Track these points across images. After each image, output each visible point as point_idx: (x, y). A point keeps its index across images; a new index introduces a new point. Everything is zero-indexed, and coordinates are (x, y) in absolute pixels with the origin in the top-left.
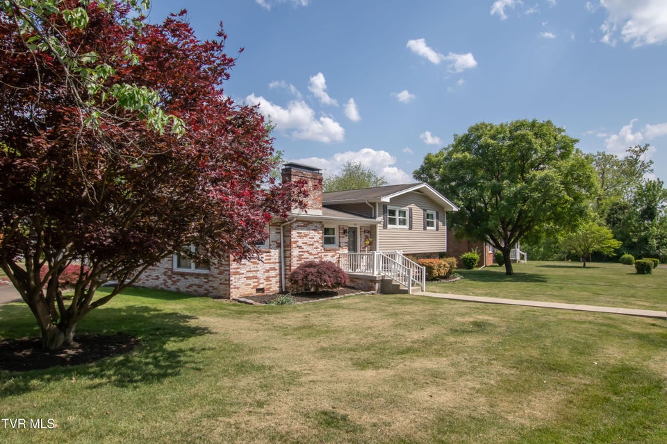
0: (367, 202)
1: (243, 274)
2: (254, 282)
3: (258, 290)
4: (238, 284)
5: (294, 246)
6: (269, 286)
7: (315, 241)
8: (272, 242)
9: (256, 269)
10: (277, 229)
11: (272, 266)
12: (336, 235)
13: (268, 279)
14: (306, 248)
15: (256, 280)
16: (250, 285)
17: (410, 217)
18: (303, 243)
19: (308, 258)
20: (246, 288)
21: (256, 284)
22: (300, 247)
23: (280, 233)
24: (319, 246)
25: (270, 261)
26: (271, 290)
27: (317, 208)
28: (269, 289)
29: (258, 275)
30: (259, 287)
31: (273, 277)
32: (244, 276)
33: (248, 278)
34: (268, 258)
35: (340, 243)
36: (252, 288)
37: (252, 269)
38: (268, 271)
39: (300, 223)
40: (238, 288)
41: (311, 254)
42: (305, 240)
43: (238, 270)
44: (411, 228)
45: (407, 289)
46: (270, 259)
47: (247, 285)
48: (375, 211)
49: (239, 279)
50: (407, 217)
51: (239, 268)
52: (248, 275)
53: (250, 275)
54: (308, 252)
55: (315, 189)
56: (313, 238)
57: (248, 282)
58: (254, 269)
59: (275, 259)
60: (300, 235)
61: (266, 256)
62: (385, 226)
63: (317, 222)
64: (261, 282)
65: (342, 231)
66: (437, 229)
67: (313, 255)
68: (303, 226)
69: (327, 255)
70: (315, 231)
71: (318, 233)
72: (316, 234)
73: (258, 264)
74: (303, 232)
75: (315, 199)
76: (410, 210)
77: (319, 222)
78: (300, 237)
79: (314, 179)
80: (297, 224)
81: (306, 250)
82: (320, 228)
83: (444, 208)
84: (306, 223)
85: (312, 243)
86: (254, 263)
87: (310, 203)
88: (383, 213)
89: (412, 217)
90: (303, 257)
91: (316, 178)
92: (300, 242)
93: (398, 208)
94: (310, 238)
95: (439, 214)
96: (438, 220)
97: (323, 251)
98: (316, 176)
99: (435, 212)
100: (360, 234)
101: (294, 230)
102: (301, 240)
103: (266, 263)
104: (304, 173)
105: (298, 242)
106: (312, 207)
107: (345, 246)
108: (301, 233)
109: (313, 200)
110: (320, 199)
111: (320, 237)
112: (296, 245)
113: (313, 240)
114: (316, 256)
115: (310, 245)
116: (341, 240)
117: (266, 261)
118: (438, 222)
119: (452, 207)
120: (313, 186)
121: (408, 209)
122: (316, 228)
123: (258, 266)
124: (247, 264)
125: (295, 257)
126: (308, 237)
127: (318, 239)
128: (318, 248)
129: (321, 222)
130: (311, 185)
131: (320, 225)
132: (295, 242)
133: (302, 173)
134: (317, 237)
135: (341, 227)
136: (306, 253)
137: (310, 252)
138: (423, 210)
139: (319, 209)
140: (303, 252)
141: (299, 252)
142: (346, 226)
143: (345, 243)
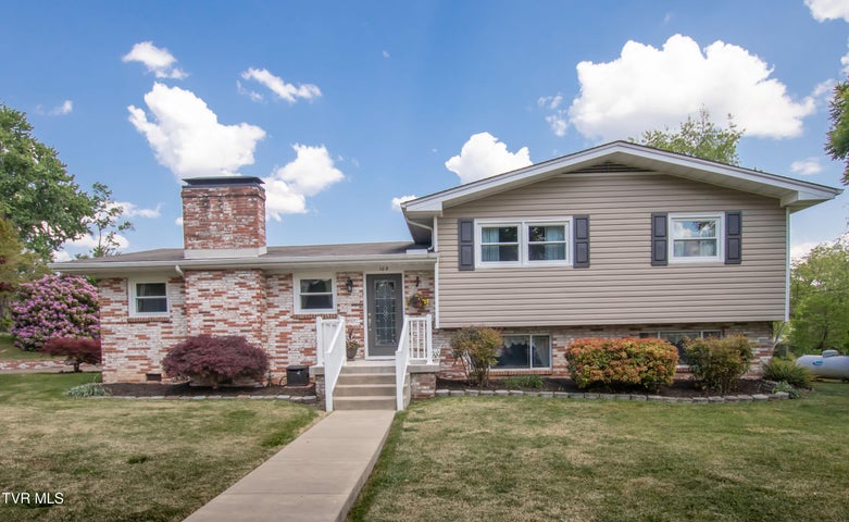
0: (408, 221)
1: (122, 352)
2: (141, 364)
3: (150, 377)
4: (114, 365)
5: (192, 311)
8: (175, 306)
9: (145, 346)
11: (177, 342)
12: (334, 291)
14: (218, 314)
15: (146, 362)
16: (135, 367)
17: (576, 238)
18: (213, 307)
19: (227, 332)
20: (128, 371)
21: (147, 367)
22: (206, 313)
24: (253, 312)
25: (171, 335)
27: (245, 246)
28: (169, 376)
29: (149, 354)
30: (150, 372)
32: (125, 354)
33: (131, 358)
34: (167, 330)
35: (339, 305)
36: (138, 373)
37: (137, 346)
38: (168, 350)
39: (204, 275)
40: (115, 371)
41: (232, 324)
42: (217, 301)
43: (114, 346)
44: (582, 261)
47: (130, 367)
48: (434, 237)
49: (115, 359)
50: (569, 240)
51: (115, 344)
52: (130, 354)
53: (136, 353)
54: (225, 321)
55: (239, 213)
56: (237, 298)
57: (132, 363)
58: (141, 346)
59: (181, 332)
60: (204, 293)
61: (163, 327)
62: (466, 264)
63: (246, 270)
64: (155, 364)
65: (343, 283)
66: (734, 257)
67: (238, 326)
68: (211, 279)
69: (302, 328)
70: (241, 285)
71: (250, 288)
72: (245, 291)
73: (148, 338)
74: (211, 288)
75: (240, 230)
76: (582, 222)
77: (253, 269)
78: (206, 296)
79: (236, 196)
80: (198, 276)
81: (221, 318)
82: (254, 280)
83: (779, 200)
84: (220, 273)
85: (233, 306)
86: (141, 337)
87: (227, 238)
88: (456, 237)
89: (587, 237)
90: (213, 329)
91: (239, 193)
92: (206, 305)
93: (523, 220)
94: (229, 298)
95: (744, 219)
96: (739, 233)
97: (291, 320)
98: (240, 190)
99: (723, 215)
100: (406, 287)
101: (192, 285)
102: (207, 301)
103: (163, 338)
104: (211, 189)
105: (200, 304)
106: (232, 244)
107: (353, 310)
108: (208, 290)
109: (234, 232)
110: (251, 228)
111: (255, 295)
112: (195, 310)
113: (237, 301)
114: (246, 328)
115: (229, 309)
116: (344, 299)
117: (164, 335)
118: (739, 240)
119: (795, 192)
120: (233, 209)
121: (571, 219)
122: (242, 281)
123: (149, 342)
124: (130, 338)
125: (195, 329)
126: (225, 296)
127: (249, 299)
128: (250, 314)
129: (257, 270)
130: (228, 208)
131: (254, 275)
132: (195, 306)
133: (207, 191)
134: (247, 295)
135: (341, 275)
136: (221, 323)
137: (231, 320)
138: (649, 215)
139: (252, 246)
140: (212, 320)
141: (205, 321)
142: (355, 273)
143: (353, 305)
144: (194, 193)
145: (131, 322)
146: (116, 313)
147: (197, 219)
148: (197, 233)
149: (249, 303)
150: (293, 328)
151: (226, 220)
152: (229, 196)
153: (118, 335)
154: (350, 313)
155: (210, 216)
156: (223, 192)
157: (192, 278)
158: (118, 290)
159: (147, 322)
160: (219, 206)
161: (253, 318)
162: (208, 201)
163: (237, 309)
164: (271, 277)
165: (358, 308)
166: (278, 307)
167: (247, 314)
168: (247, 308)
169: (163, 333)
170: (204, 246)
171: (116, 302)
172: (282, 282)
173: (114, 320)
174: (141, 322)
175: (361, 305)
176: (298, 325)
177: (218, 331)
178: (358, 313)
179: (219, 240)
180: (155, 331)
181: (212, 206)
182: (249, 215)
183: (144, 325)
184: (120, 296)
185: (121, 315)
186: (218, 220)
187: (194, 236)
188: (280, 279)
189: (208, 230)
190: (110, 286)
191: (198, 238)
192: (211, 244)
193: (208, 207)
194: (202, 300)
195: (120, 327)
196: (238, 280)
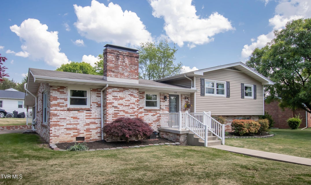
0: (185, 76)
1: (63, 126)
2: (74, 132)
3: (78, 139)
4: (57, 133)
5: (109, 106)
6: (89, 136)
7: (131, 103)
8: (93, 103)
9: (76, 123)
10: (97, 94)
11: (93, 120)
12: (158, 100)
13: (88, 130)
14: (121, 108)
15: (77, 131)
16: (70, 134)
17: (227, 88)
18: (118, 104)
19: (124, 116)
20: (66, 136)
21: (77, 134)
22: (116, 107)
23: (100, 96)
25: (90, 117)
26: (91, 138)
27: (133, 79)
28: (89, 138)
29: (78, 127)
30: (78, 136)
31: (93, 129)
32: (64, 127)
33: (68, 129)
34: (89, 115)
35: (160, 106)
36: (72, 137)
37: (72, 123)
38: (88, 124)
39: (116, 89)
40: (58, 136)
41: (127, 113)
42: (121, 102)
43: (58, 123)
44: (228, 96)
45: (204, 142)
46: (91, 116)
47: (66, 134)
48: (193, 83)
49: (58, 130)
50: (225, 88)
51: (59, 122)
52: (68, 127)
53: (71, 127)
54: (124, 111)
55: (131, 64)
56: (129, 101)
57: (68, 132)
58: (74, 123)
59: (96, 116)
60: (115, 98)
61: (86, 113)
62: (202, 94)
63: (133, 89)
64: (81, 132)
65: (162, 97)
66: (255, 98)
67: (129, 113)
68: (118, 91)
69: (148, 114)
70: (131, 95)
71: (135, 97)
72: (132, 98)
73: (79, 119)
74: (118, 95)
75: (131, 71)
76: (228, 83)
77: (136, 89)
78: (116, 99)
79: (131, 56)
80: (113, 90)
81: (122, 109)
82: (136, 94)
83: (261, 83)
84: (122, 89)
85: (128, 105)
86: (74, 118)
87: (126, 74)
88: (200, 84)
89: (229, 88)
90: (118, 114)
91: (132, 56)
92: (116, 103)
93: (216, 81)
94: (126, 101)
95: (257, 87)
96: (256, 91)
97: (144, 111)
98: (133, 54)
99: (253, 85)
100: (181, 100)
101: (110, 94)
102: (117, 101)
103: (86, 119)
104: (120, 51)
105: (113, 103)
106: (128, 77)
107: (166, 108)
108: (117, 96)
109: (129, 72)
110: (136, 71)
111: (136, 100)
112: (111, 105)
113: (129, 102)
114: (132, 114)
115: (126, 106)
116: (162, 104)
117: (87, 117)
118: (256, 93)
119: (268, 82)
120: (129, 62)
121: (226, 82)
122: (132, 93)
123: (79, 121)
124: (68, 118)
125: (110, 114)
126: (124, 100)
127: (134, 102)
128: (134, 108)
129: (137, 89)
130: (127, 61)
131: (136, 91)
132: (111, 103)
133: (118, 52)
134: (133, 100)
135: (162, 94)
136: (122, 112)
137: (126, 111)
138: (240, 84)
139: (136, 79)
140: (118, 111)
141: (115, 111)
142: (166, 93)
143: (166, 106)
144: (112, 52)
145: (69, 110)
146: (61, 105)
147: (113, 63)
148: (113, 70)
149: (134, 104)
150: (145, 114)
151: (126, 66)
152: (127, 56)
153: (61, 117)
154: (165, 109)
155: (119, 63)
156: (126, 54)
157: (110, 90)
158: (63, 93)
159: (78, 110)
160: (123, 59)
161: (135, 110)
162: (118, 56)
163: (129, 106)
168: (133, 106)
169: (86, 116)
170: (116, 76)
171: (61, 99)
172: (141, 95)
173: (59, 108)
174: (74, 110)
176: (146, 113)
177: (120, 116)
179: (123, 74)
180: (82, 115)
181: (120, 59)
182: (136, 65)
183: (76, 112)
184: (63, 96)
185: (63, 106)
186: (123, 65)
187: (112, 71)
189: (118, 69)
190: (58, 90)
191: (113, 72)
192: (119, 76)
193: (118, 59)
194: (114, 101)
195: (62, 113)
196: (130, 93)
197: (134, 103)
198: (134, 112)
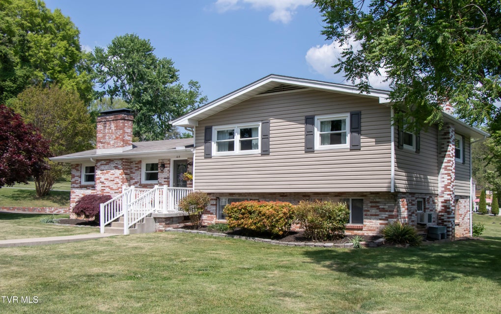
7: (116, 177)
12: (159, 170)
14: (107, 183)
17: (263, 135)
18: (105, 179)
22: (102, 183)
27: (118, 147)
39: (103, 162)
41: (112, 189)
42: (107, 176)
43: (74, 200)
44: (265, 152)
50: (260, 136)
54: (109, 187)
55: (117, 129)
62: (208, 154)
63: (118, 160)
66: (356, 146)
67: (114, 190)
68: (105, 165)
70: (116, 168)
71: (119, 169)
72: (117, 171)
75: (117, 138)
76: (266, 125)
77: (120, 159)
78: (103, 174)
79: (116, 120)
80: (101, 163)
81: (108, 185)
84: (108, 162)
85: (112, 179)
87: (112, 142)
88: (203, 138)
89: (269, 135)
90: (105, 191)
92: (103, 178)
93: (237, 126)
94: (111, 175)
95: (362, 117)
96: (359, 127)
97: (139, 186)
98: (117, 117)
101: (98, 168)
102: (103, 176)
104: (107, 117)
105: (101, 178)
106: (113, 146)
107: (165, 181)
108: (104, 170)
109: (115, 139)
110: (121, 137)
111: (120, 173)
112: (99, 181)
113: (114, 176)
114: (117, 191)
115: (111, 181)
116: (161, 175)
118: (359, 132)
120: (115, 127)
121: (260, 123)
122: (116, 165)
125: (98, 191)
127: (119, 175)
128: (119, 184)
129: (122, 159)
130: (113, 126)
131: (121, 162)
134: (118, 173)
135: (160, 161)
136: (108, 188)
137: (111, 187)
138: (304, 118)
139: (121, 146)
140: (104, 187)
141: (102, 187)
142: (166, 159)
143: (165, 178)
144: (100, 120)
145: (81, 187)
146: (77, 182)
147: (102, 133)
151: (112, 133)
152: (113, 120)
153: (76, 194)
154: (163, 183)
155: (106, 131)
156: (111, 118)
157: (98, 165)
158: (78, 170)
159: (87, 187)
160: (110, 126)
162: (106, 124)
163: (114, 181)
164: (132, 162)
165: (166, 180)
166: (134, 179)
167: (117, 183)
168: (117, 180)
170: (103, 147)
173: (75, 186)
174: (85, 187)
175: (168, 178)
177: (106, 193)
178: (166, 183)
179: (109, 144)
183: (86, 189)
184: (78, 174)
185: (78, 184)
186: (109, 133)
188: (136, 164)
189: (105, 138)
190: (75, 169)
191: (102, 143)
192: (106, 146)
193: (106, 127)
194: (101, 176)
195: (77, 189)
197: (118, 177)
198: (118, 188)
